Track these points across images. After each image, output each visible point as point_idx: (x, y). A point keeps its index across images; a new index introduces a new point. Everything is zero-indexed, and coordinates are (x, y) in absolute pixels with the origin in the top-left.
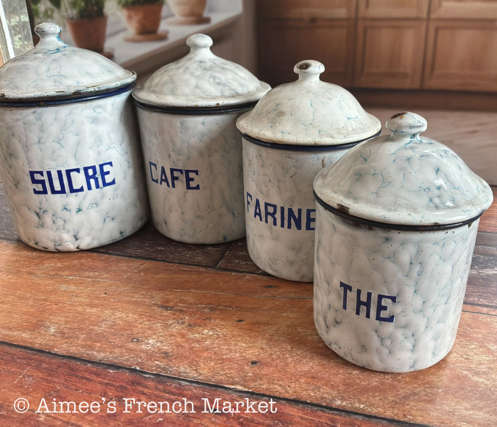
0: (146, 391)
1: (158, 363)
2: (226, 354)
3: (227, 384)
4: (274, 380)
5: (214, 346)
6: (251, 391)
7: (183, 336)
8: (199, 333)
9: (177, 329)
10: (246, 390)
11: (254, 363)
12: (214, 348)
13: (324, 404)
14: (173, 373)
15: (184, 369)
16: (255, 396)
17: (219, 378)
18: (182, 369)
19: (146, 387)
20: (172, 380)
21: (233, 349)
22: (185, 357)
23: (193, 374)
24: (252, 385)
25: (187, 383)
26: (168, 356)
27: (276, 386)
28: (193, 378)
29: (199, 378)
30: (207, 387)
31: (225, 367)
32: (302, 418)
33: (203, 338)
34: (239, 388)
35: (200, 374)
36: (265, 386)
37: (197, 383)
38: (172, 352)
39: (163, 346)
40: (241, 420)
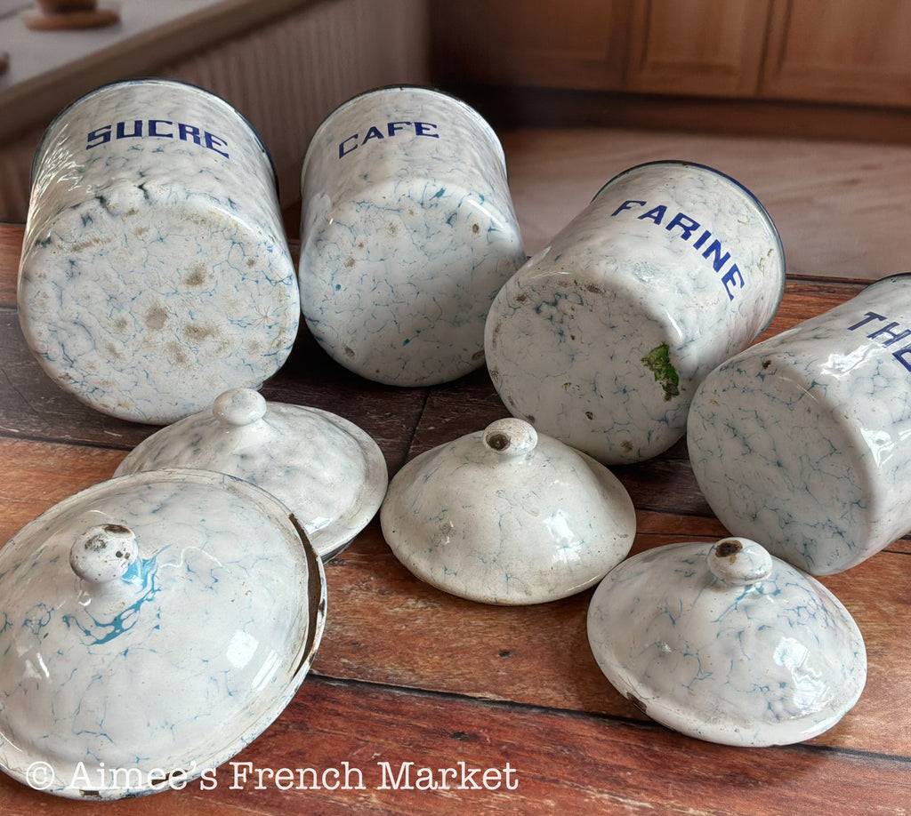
0: (340, 709)
1: (346, 661)
2: (455, 641)
3: (468, 691)
4: (542, 680)
5: (431, 627)
6: (509, 700)
7: (376, 612)
8: (400, 606)
9: (360, 599)
10: (502, 699)
11: (504, 653)
12: (433, 630)
13: (629, 716)
14: (375, 677)
15: (391, 669)
16: (518, 709)
17: (454, 682)
18: (389, 670)
19: (338, 703)
20: (378, 689)
21: (465, 630)
22: (389, 648)
23: (408, 678)
24: (509, 690)
25: (404, 693)
26: (359, 649)
27: (548, 691)
28: (411, 683)
29: (421, 682)
30: (438, 698)
31: (459, 663)
32: (597, 739)
33: (410, 614)
34: (490, 696)
35: (422, 677)
36: (530, 692)
37: (420, 691)
38: (363, 641)
39: (347, 631)
40: (504, 747)
